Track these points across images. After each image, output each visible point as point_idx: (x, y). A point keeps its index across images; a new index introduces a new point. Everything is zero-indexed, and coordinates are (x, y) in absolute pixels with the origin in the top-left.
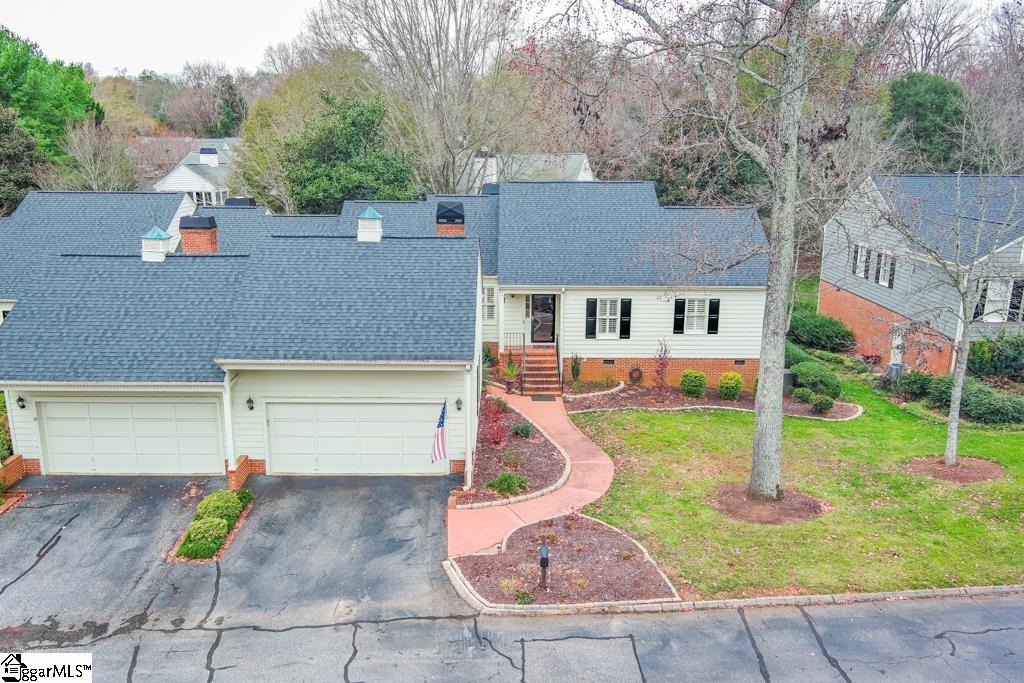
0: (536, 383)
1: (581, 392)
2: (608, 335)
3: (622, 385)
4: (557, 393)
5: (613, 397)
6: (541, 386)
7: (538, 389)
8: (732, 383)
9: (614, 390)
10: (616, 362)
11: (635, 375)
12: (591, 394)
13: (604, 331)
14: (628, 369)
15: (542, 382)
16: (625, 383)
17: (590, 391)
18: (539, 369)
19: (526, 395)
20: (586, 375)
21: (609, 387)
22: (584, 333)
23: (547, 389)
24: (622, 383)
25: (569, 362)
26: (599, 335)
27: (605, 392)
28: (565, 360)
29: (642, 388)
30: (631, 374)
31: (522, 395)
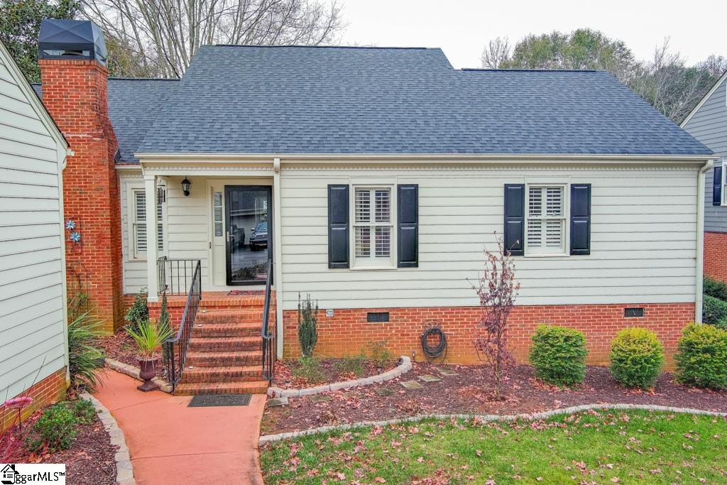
0: (212, 362)
1: (313, 382)
2: (373, 262)
3: (407, 364)
4: (257, 385)
5: (388, 390)
6: (222, 370)
7: (214, 378)
8: (643, 351)
9: (388, 375)
10: (392, 317)
11: (433, 342)
12: (336, 386)
13: (366, 253)
14: (418, 329)
15: (226, 362)
16: (413, 360)
17: (335, 378)
18: (226, 334)
19: (182, 393)
20: (331, 346)
21: (379, 368)
22: (325, 258)
23: (237, 377)
24: (407, 361)
25: (294, 317)
26: (356, 262)
27: (370, 380)
28: (287, 314)
29: (447, 368)
30: (423, 341)
31: (172, 393)
